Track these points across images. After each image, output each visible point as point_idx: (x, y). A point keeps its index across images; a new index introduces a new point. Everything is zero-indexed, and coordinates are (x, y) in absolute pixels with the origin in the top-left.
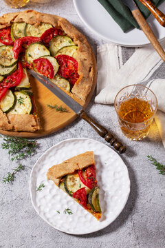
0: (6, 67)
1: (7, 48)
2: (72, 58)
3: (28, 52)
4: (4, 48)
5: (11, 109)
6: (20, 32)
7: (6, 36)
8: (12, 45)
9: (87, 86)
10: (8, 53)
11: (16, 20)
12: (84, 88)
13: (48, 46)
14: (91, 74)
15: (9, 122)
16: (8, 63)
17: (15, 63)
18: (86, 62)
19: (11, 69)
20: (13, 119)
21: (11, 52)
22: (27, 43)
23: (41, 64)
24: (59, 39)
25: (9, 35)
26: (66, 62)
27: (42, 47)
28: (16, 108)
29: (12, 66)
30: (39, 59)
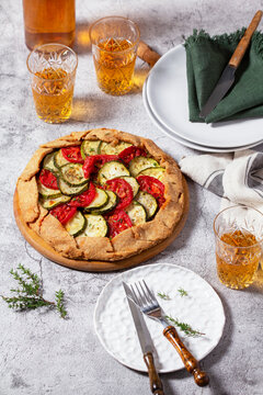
0: (74, 186)
1: (76, 166)
2: (157, 181)
3: (102, 173)
4: (72, 165)
5: (80, 233)
6: (92, 150)
7: (75, 154)
8: (82, 163)
9: (176, 213)
10: (77, 172)
11: (88, 137)
12: (172, 215)
13: (128, 166)
14: (181, 200)
15: (78, 247)
16: (77, 182)
17: (85, 182)
18: (174, 186)
19: (80, 189)
20: (82, 243)
21: (80, 171)
22: (101, 162)
23: (116, 186)
24: (142, 160)
25: (79, 154)
26: (150, 185)
27: (120, 166)
28: (87, 232)
29: (82, 184)
30: (114, 180)
